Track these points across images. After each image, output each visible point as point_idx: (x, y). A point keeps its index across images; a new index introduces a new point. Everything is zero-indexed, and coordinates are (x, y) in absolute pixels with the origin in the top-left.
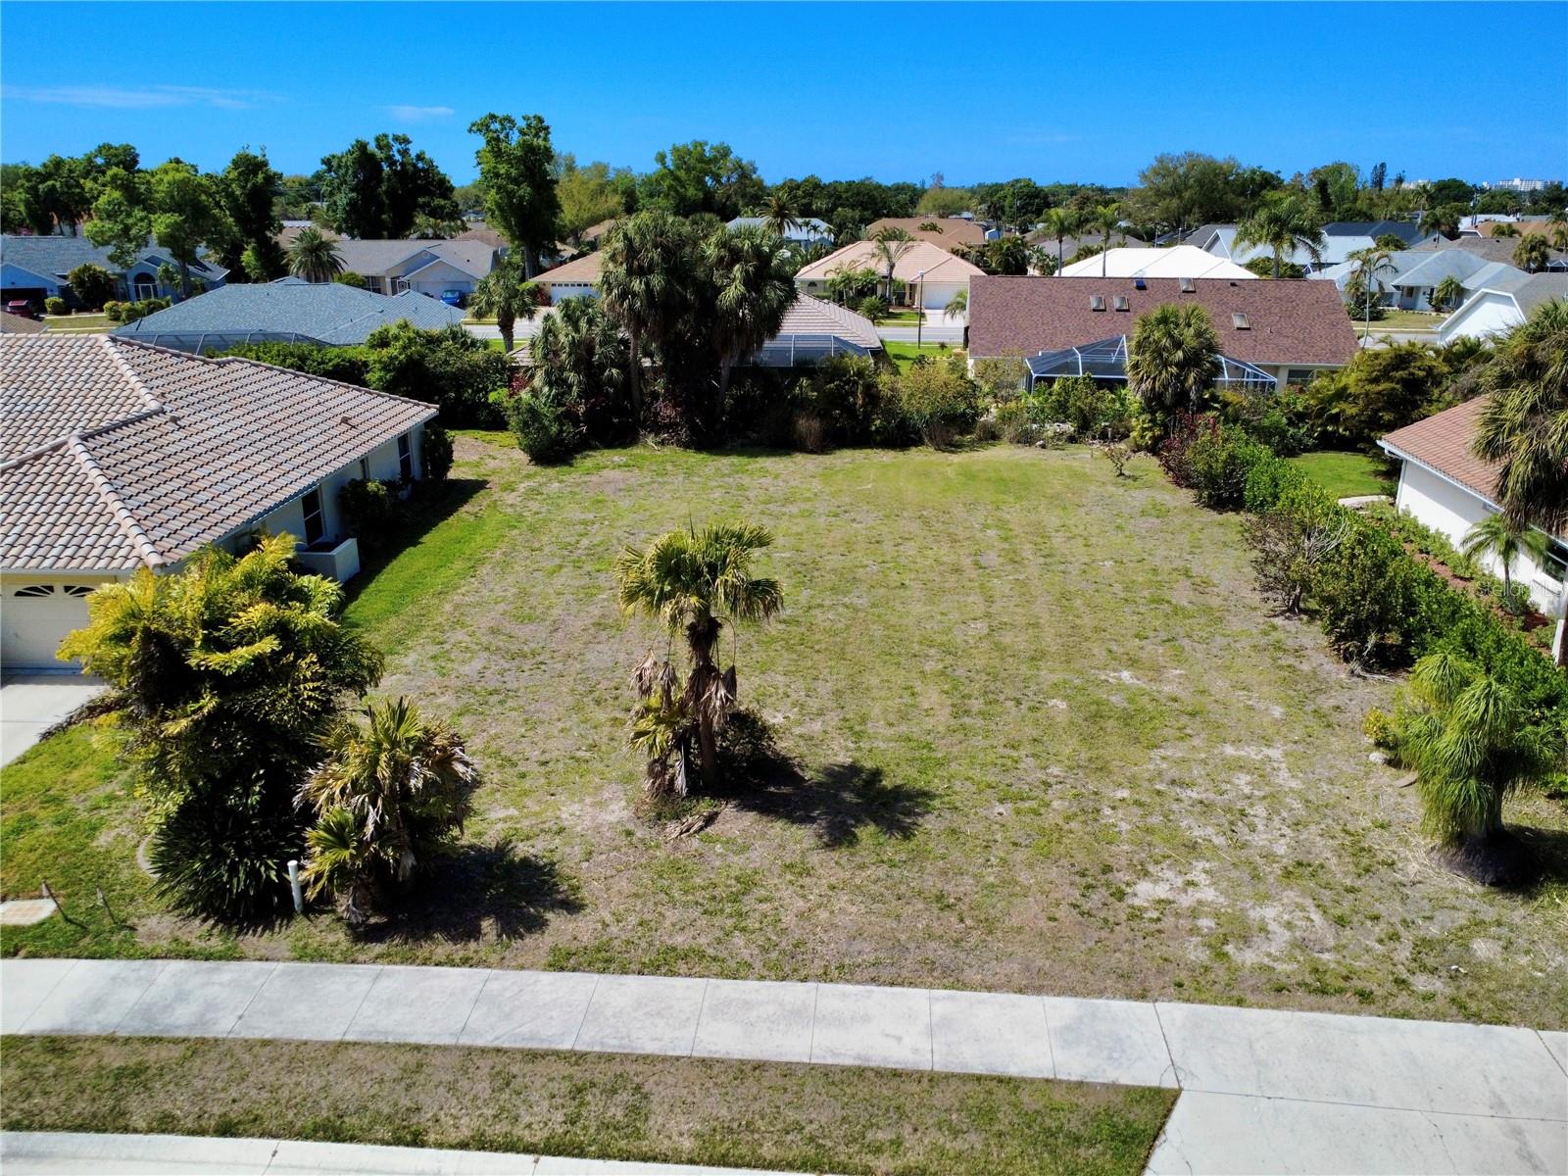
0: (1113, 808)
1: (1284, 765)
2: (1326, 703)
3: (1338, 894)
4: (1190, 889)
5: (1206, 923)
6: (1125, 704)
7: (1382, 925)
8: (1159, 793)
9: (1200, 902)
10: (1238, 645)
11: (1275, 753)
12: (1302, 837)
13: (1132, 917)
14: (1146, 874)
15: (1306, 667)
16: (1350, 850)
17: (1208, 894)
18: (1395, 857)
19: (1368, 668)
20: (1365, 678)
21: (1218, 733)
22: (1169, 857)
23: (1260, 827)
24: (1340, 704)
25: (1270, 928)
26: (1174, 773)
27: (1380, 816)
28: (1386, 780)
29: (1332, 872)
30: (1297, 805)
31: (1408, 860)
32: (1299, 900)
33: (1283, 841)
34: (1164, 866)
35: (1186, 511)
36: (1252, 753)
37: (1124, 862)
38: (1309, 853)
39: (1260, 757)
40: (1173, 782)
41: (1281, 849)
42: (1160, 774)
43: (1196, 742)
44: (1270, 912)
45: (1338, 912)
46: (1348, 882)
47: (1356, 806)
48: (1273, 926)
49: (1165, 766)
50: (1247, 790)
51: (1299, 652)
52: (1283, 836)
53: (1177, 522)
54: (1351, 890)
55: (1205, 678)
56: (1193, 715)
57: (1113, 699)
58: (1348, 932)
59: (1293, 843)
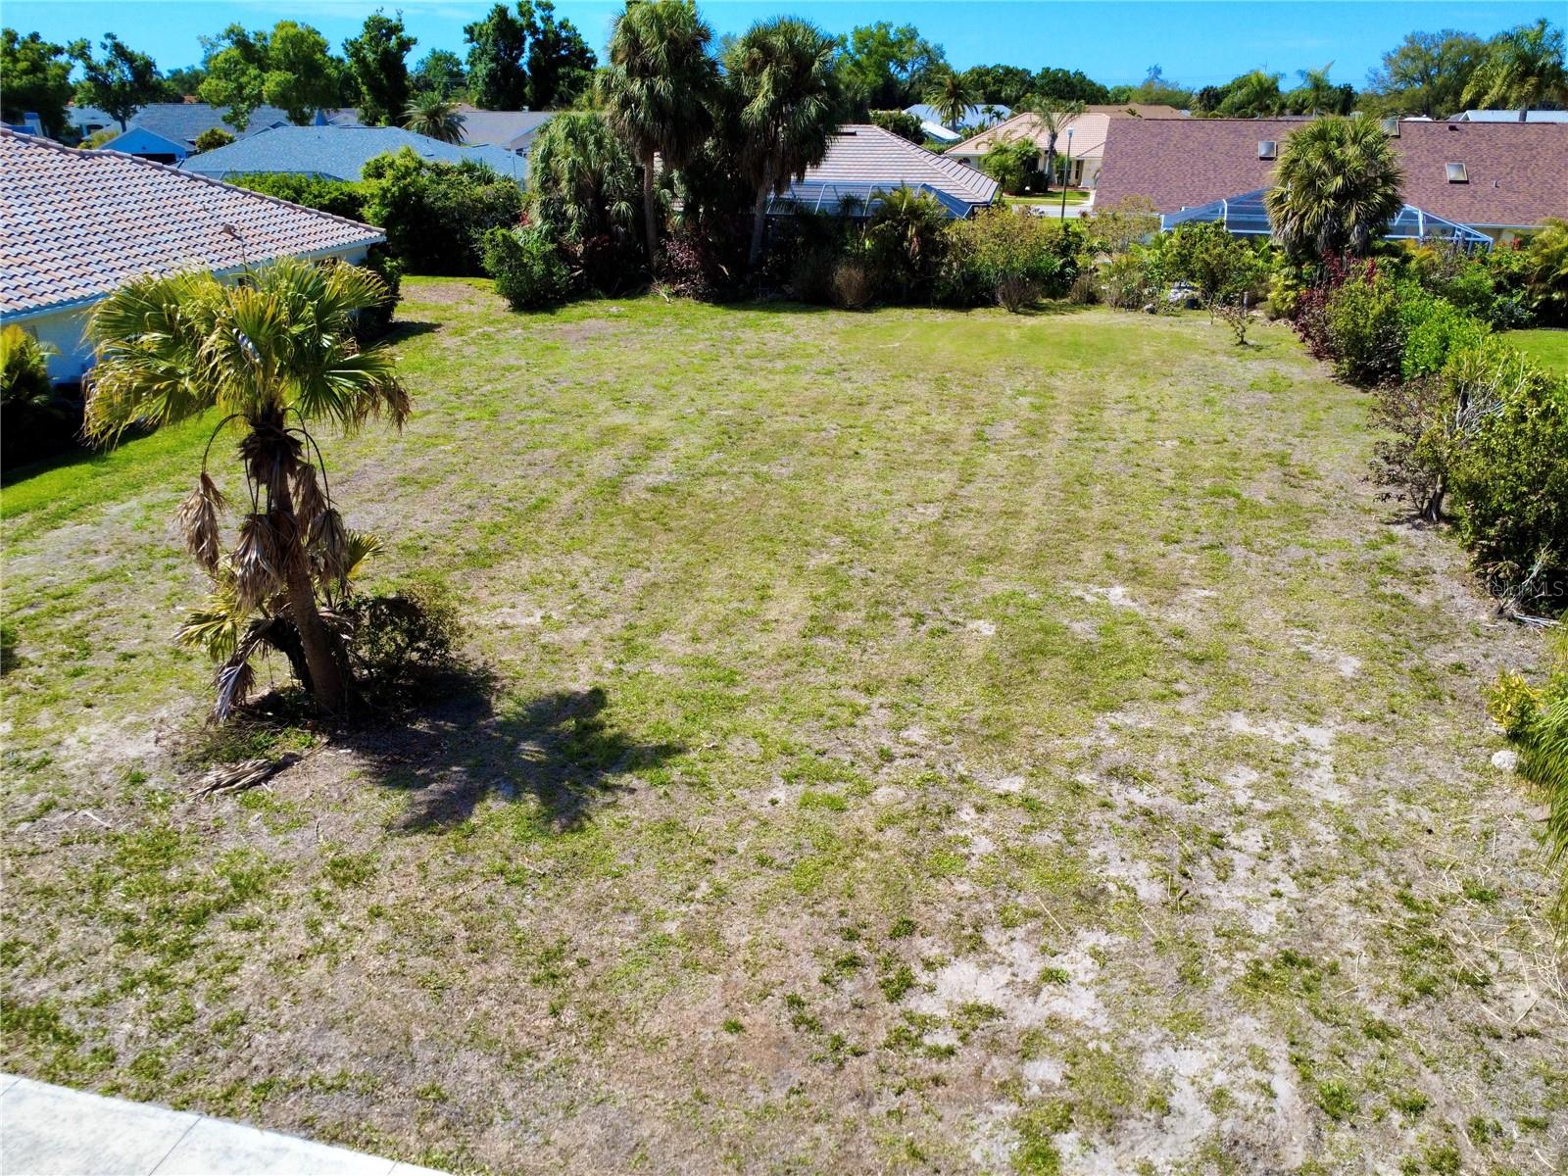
0: (981, 810)
1: (1327, 760)
2: (1440, 658)
3: (1348, 1038)
4: (1048, 988)
5: (1045, 1071)
6: (1093, 637)
7: (1425, 1128)
8: (1077, 789)
9: (1054, 1022)
10: (1322, 561)
11: (1320, 736)
12: (1313, 902)
13: (900, 1040)
14: (977, 945)
15: (1424, 600)
16: (1403, 941)
17: (1079, 1005)
18: (1492, 967)
19: (1530, 606)
20: (1521, 623)
21: (1231, 691)
22: (1036, 915)
23: (1241, 873)
24: (1465, 661)
25: (1175, 1102)
26: (1121, 757)
27: (1486, 875)
28: (1514, 803)
29: (1347, 985)
30: (1327, 835)
31: (1520, 979)
32: (1261, 1042)
33: (1273, 906)
34: (1019, 932)
35: (1315, 385)
36: (1278, 732)
37: (945, 916)
38: (1318, 937)
39: (1291, 739)
40: (1112, 773)
41: (1263, 922)
42: (1096, 755)
43: (1186, 706)
44: (1189, 1062)
45: (1334, 1080)
46: (1378, 1012)
47: (1443, 849)
48: (1184, 1098)
49: (1111, 742)
50: (1242, 800)
51: (1419, 577)
52: (1278, 895)
53: (1297, 398)
54: (1378, 1032)
55: (1247, 606)
56: (1199, 661)
57: (1077, 627)
58: (1343, 1135)
59: (1292, 913)
